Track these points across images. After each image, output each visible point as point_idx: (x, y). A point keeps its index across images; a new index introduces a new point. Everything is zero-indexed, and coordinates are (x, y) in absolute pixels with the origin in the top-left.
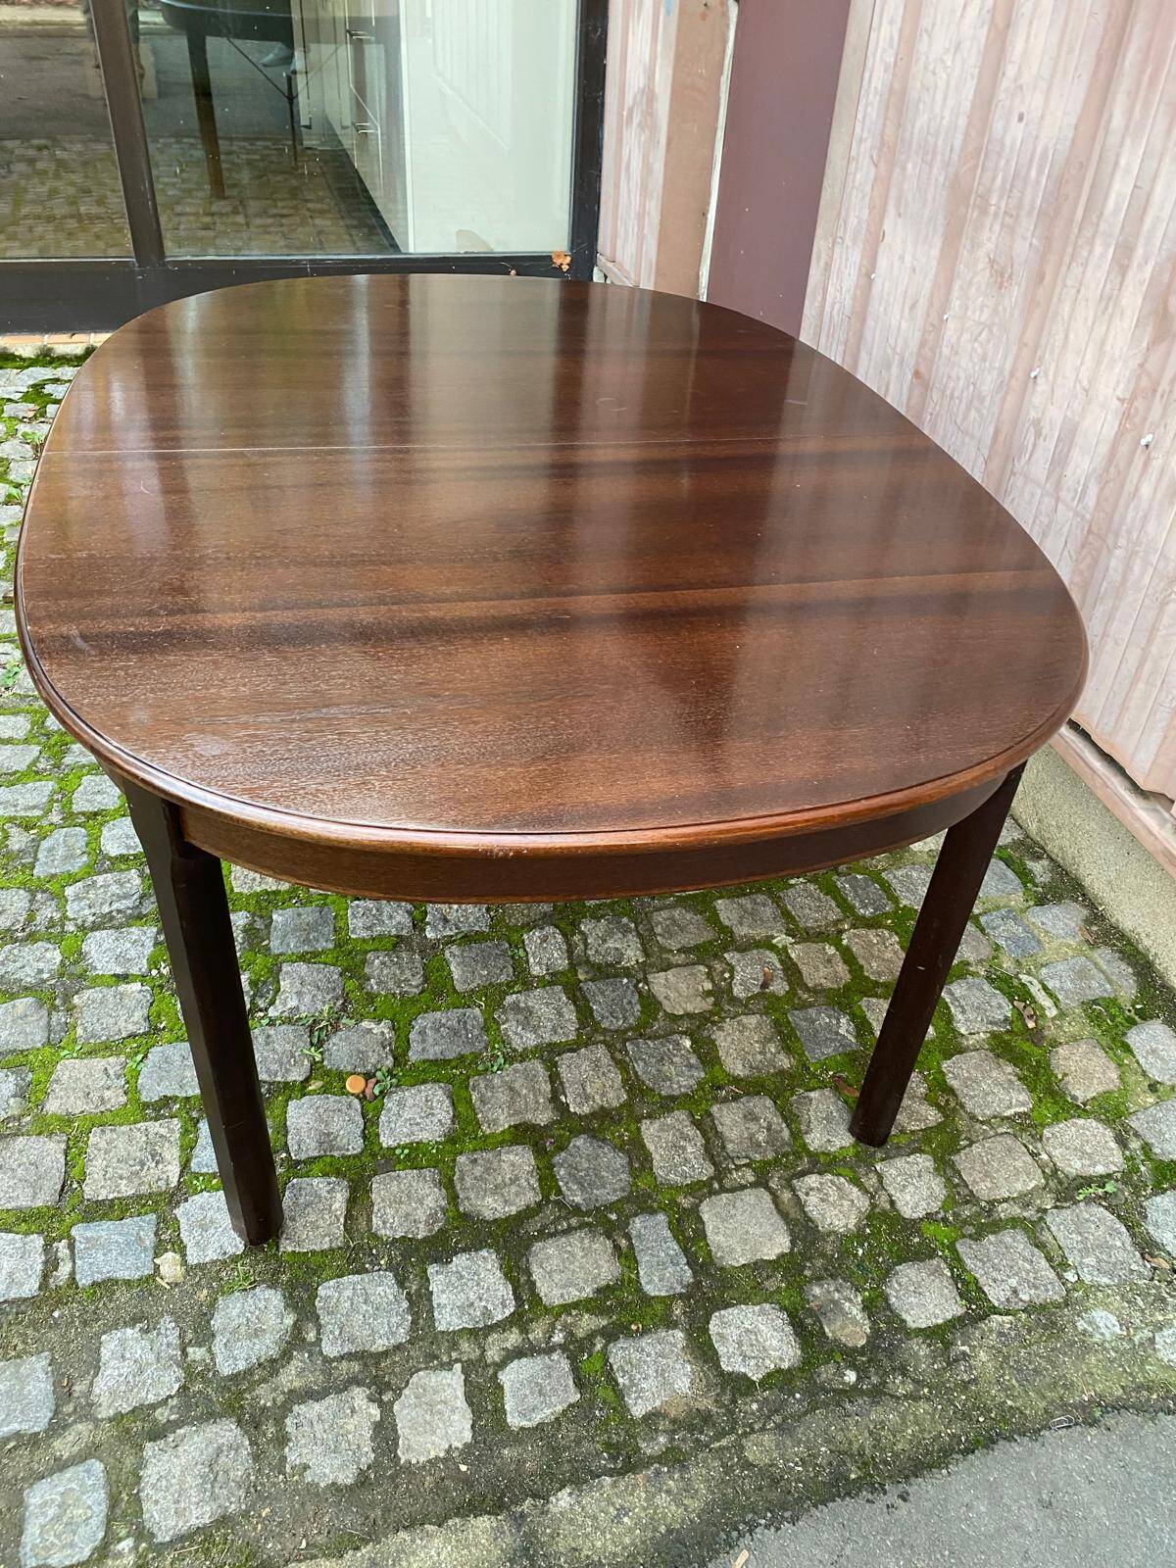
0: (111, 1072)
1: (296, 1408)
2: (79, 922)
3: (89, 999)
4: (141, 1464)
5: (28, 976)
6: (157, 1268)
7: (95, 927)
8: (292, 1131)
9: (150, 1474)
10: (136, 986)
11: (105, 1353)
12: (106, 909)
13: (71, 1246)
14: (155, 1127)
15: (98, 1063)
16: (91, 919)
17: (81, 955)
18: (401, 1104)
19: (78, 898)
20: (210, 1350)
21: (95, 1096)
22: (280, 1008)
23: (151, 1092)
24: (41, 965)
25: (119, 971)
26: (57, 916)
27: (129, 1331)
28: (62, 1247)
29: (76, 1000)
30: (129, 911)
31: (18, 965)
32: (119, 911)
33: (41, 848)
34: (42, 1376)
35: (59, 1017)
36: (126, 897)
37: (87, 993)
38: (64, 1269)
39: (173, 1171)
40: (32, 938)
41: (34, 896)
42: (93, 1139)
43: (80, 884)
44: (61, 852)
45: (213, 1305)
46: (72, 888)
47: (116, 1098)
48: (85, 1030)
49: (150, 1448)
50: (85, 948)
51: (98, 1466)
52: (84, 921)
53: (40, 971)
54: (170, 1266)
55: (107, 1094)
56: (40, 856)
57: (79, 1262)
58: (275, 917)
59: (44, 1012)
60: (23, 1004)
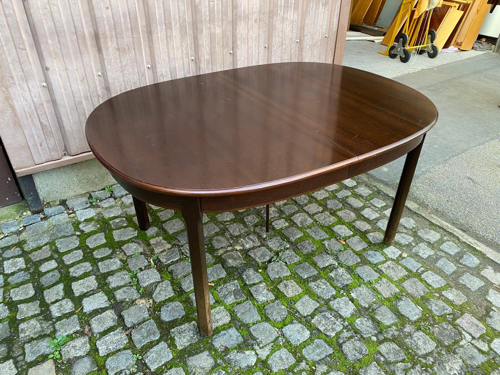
0: (379, 285)
1: (408, 228)
2: (342, 322)
3: (364, 303)
4: (434, 242)
5: (370, 323)
6: (407, 257)
7: (341, 317)
8: (363, 248)
9: (434, 240)
10: (353, 295)
11: (427, 256)
12: (333, 319)
13: (418, 270)
14: (384, 270)
15: (380, 289)
16: (339, 320)
17: (352, 315)
18: (342, 233)
19: (333, 330)
20: (412, 242)
21: (388, 284)
22: (335, 262)
23: (377, 275)
24: (364, 321)
25: (350, 302)
26: (345, 331)
27: (420, 255)
28: (419, 271)
29: (367, 306)
30: (329, 312)
31: (368, 329)
32: (331, 314)
33: (320, 358)
34: (439, 263)
35: (375, 306)
36: (324, 316)
37: (363, 305)
38: (422, 269)
39: (389, 262)
40: (357, 332)
41: (342, 343)
42: (396, 279)
43: (328, 334)
44: (318, 351)
45: (404, 246)
46: (331, 334)
47: (384, 280)
48: (373, 298)
49: (432, 242)
50: (350, 316)
51: (441, 247)
52: (341, 321)
53: (366, 321)
54: (405, 255)
55: (385, 282)
56: (324, 356)
57: (419, 267)
58: (306, 277)
59: (376, 311)
60: (378, 318)
